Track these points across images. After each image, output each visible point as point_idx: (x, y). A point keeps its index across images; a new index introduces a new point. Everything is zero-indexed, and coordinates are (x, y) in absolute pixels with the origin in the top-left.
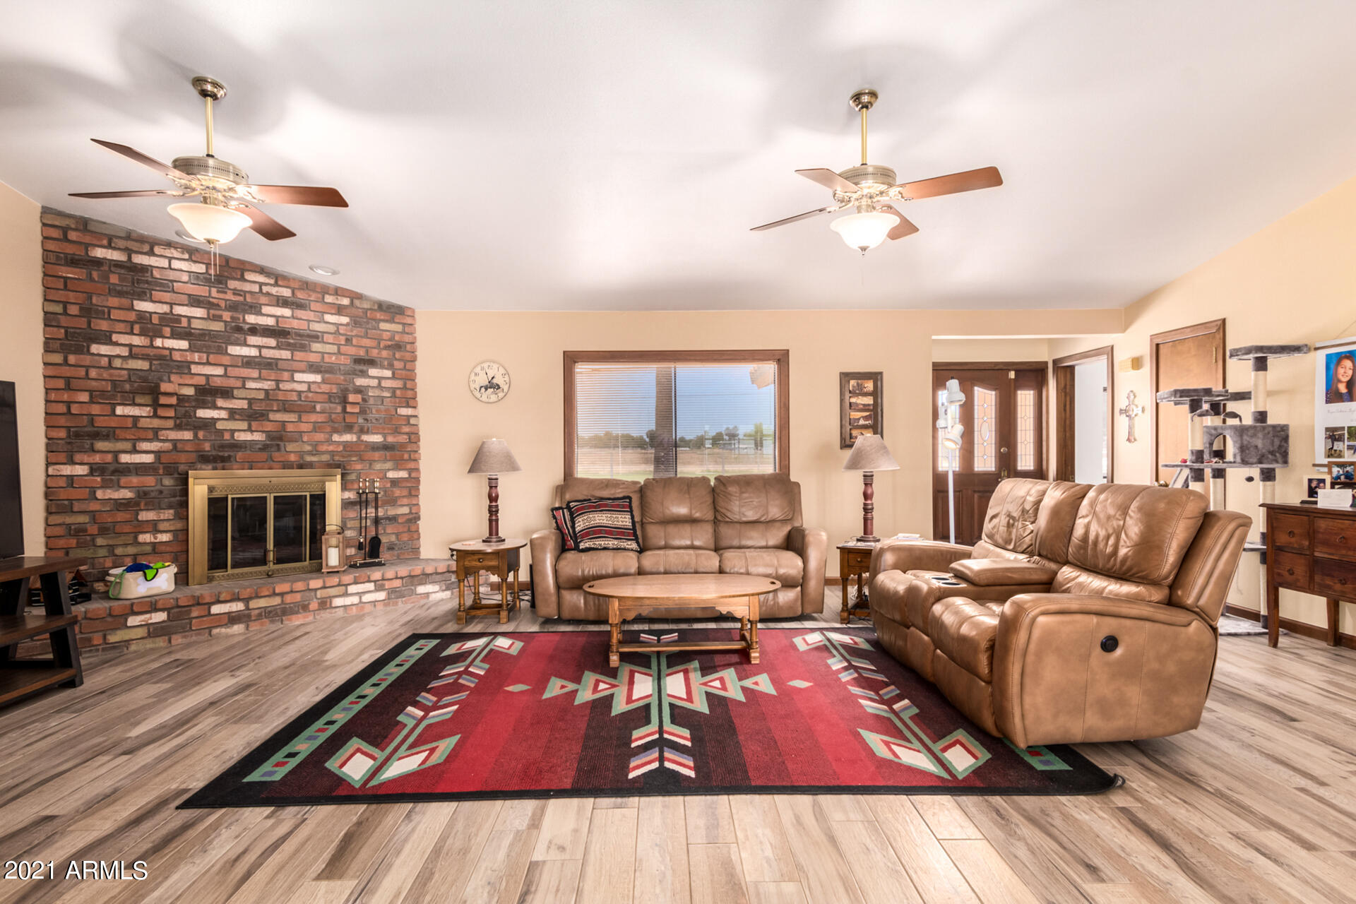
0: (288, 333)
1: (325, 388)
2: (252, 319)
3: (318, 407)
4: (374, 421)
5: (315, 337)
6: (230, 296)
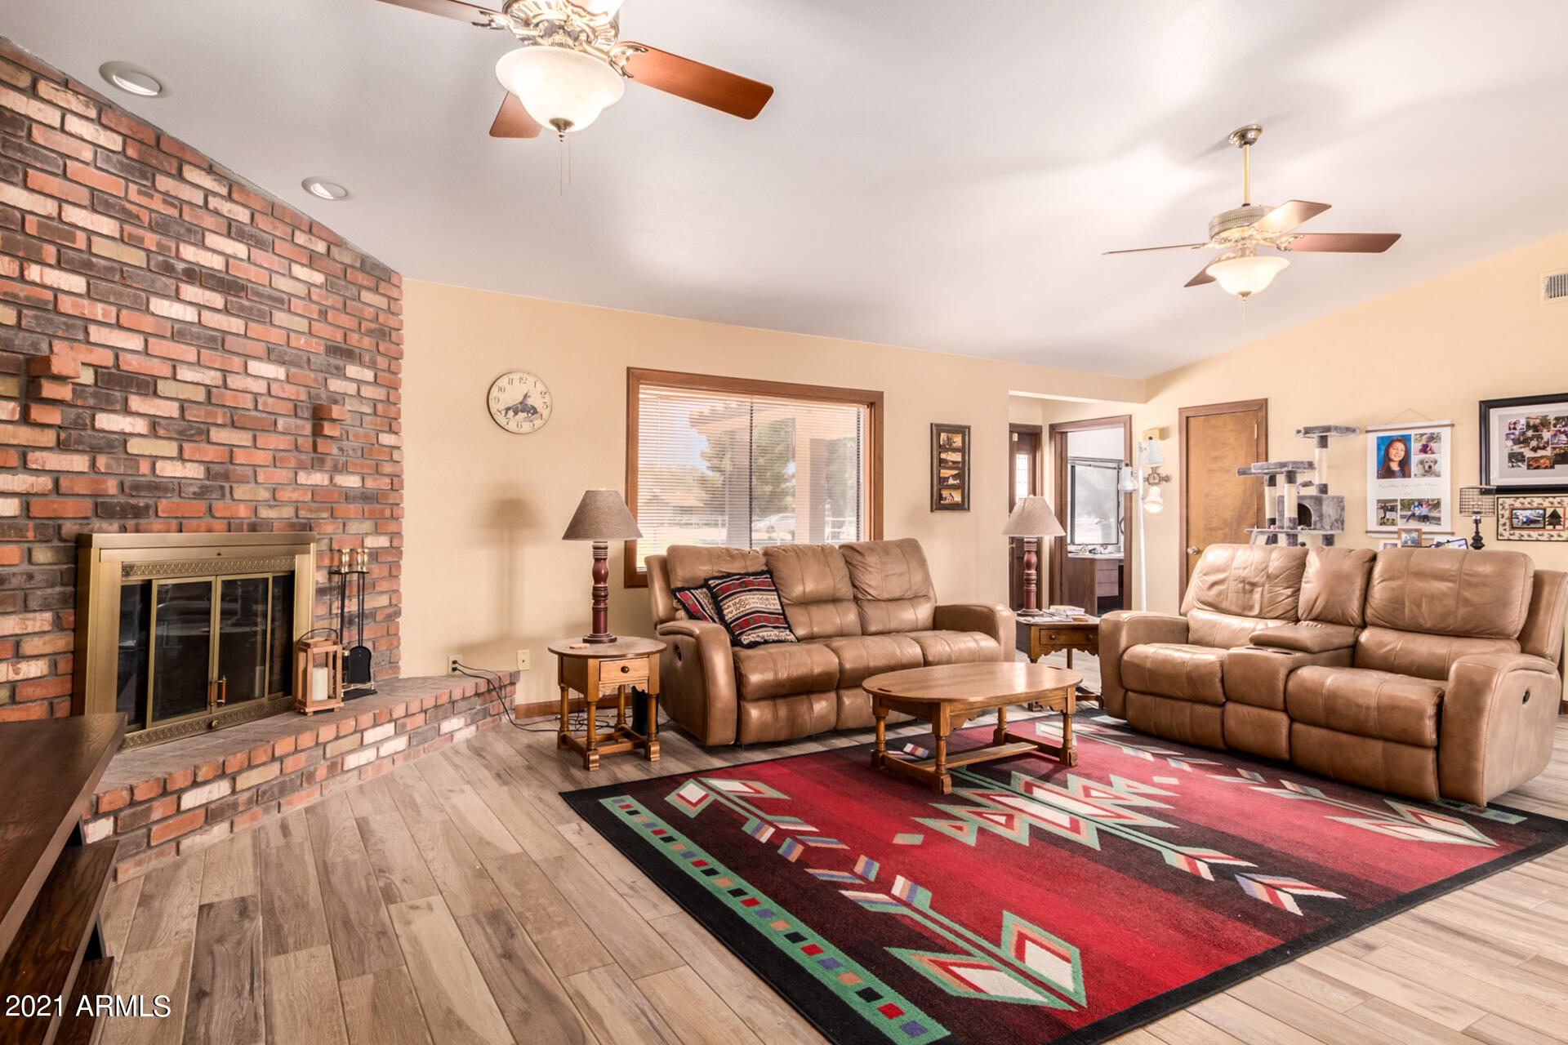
0: (243, 288)
1: (290, 391)
2: (189, 253)
3: (281, 424)
4: (351, 453)
5: (281, 301)
6: (157, 204)
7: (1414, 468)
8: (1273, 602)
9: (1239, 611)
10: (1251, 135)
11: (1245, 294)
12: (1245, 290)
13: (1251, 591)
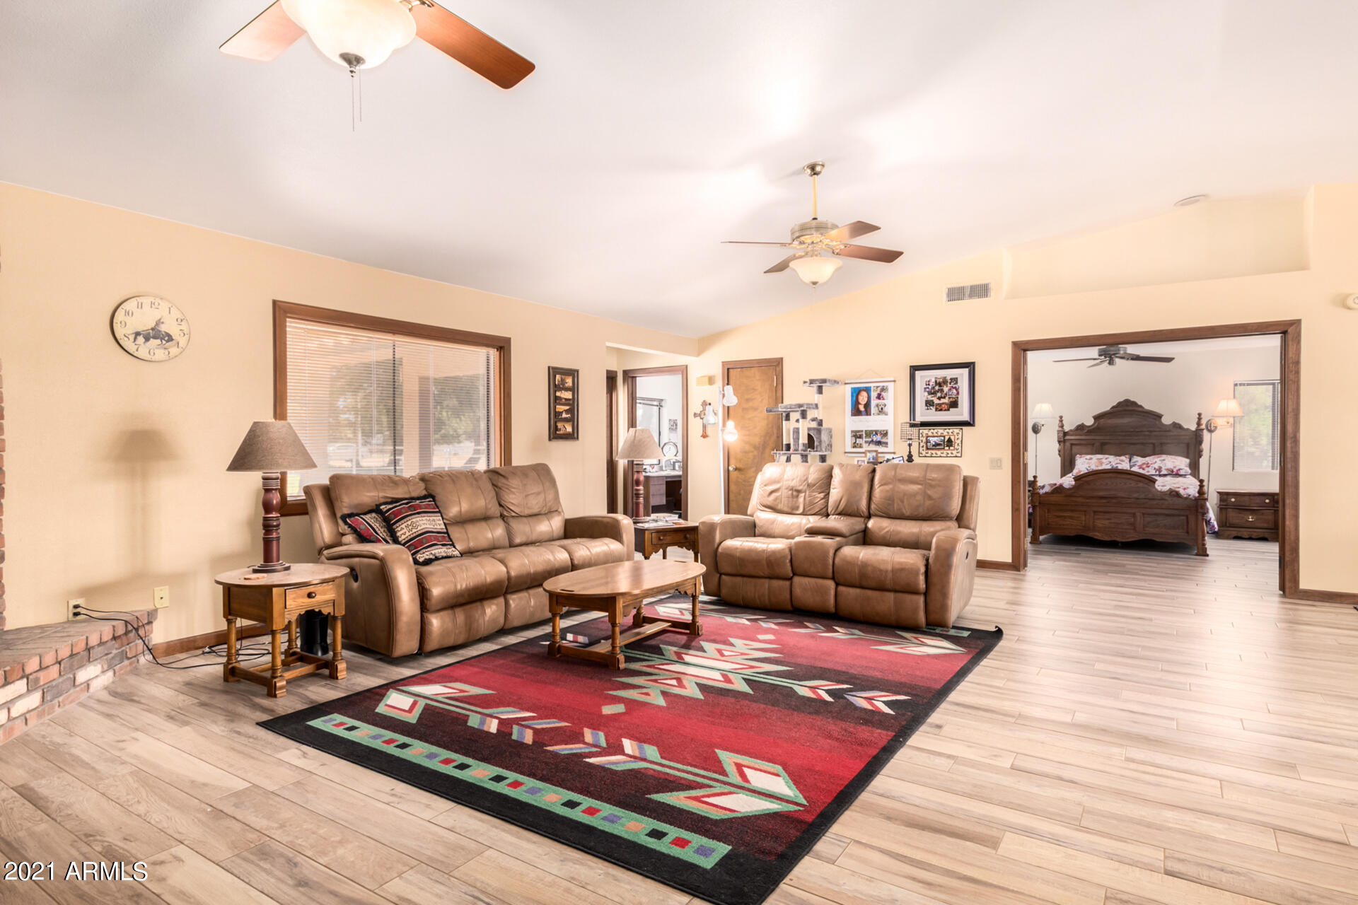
7: (873, 409)
8: (812, 503)
9: (790, 511)
10: (818, 169)
11: (815, 283)
12: (814, 280)
13: (797, 496)
